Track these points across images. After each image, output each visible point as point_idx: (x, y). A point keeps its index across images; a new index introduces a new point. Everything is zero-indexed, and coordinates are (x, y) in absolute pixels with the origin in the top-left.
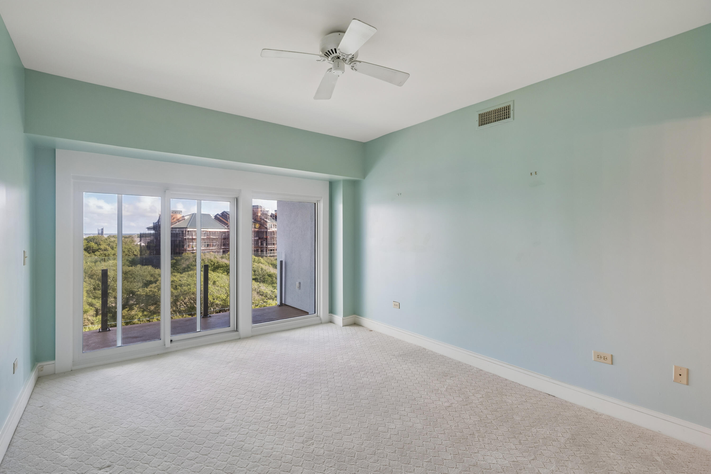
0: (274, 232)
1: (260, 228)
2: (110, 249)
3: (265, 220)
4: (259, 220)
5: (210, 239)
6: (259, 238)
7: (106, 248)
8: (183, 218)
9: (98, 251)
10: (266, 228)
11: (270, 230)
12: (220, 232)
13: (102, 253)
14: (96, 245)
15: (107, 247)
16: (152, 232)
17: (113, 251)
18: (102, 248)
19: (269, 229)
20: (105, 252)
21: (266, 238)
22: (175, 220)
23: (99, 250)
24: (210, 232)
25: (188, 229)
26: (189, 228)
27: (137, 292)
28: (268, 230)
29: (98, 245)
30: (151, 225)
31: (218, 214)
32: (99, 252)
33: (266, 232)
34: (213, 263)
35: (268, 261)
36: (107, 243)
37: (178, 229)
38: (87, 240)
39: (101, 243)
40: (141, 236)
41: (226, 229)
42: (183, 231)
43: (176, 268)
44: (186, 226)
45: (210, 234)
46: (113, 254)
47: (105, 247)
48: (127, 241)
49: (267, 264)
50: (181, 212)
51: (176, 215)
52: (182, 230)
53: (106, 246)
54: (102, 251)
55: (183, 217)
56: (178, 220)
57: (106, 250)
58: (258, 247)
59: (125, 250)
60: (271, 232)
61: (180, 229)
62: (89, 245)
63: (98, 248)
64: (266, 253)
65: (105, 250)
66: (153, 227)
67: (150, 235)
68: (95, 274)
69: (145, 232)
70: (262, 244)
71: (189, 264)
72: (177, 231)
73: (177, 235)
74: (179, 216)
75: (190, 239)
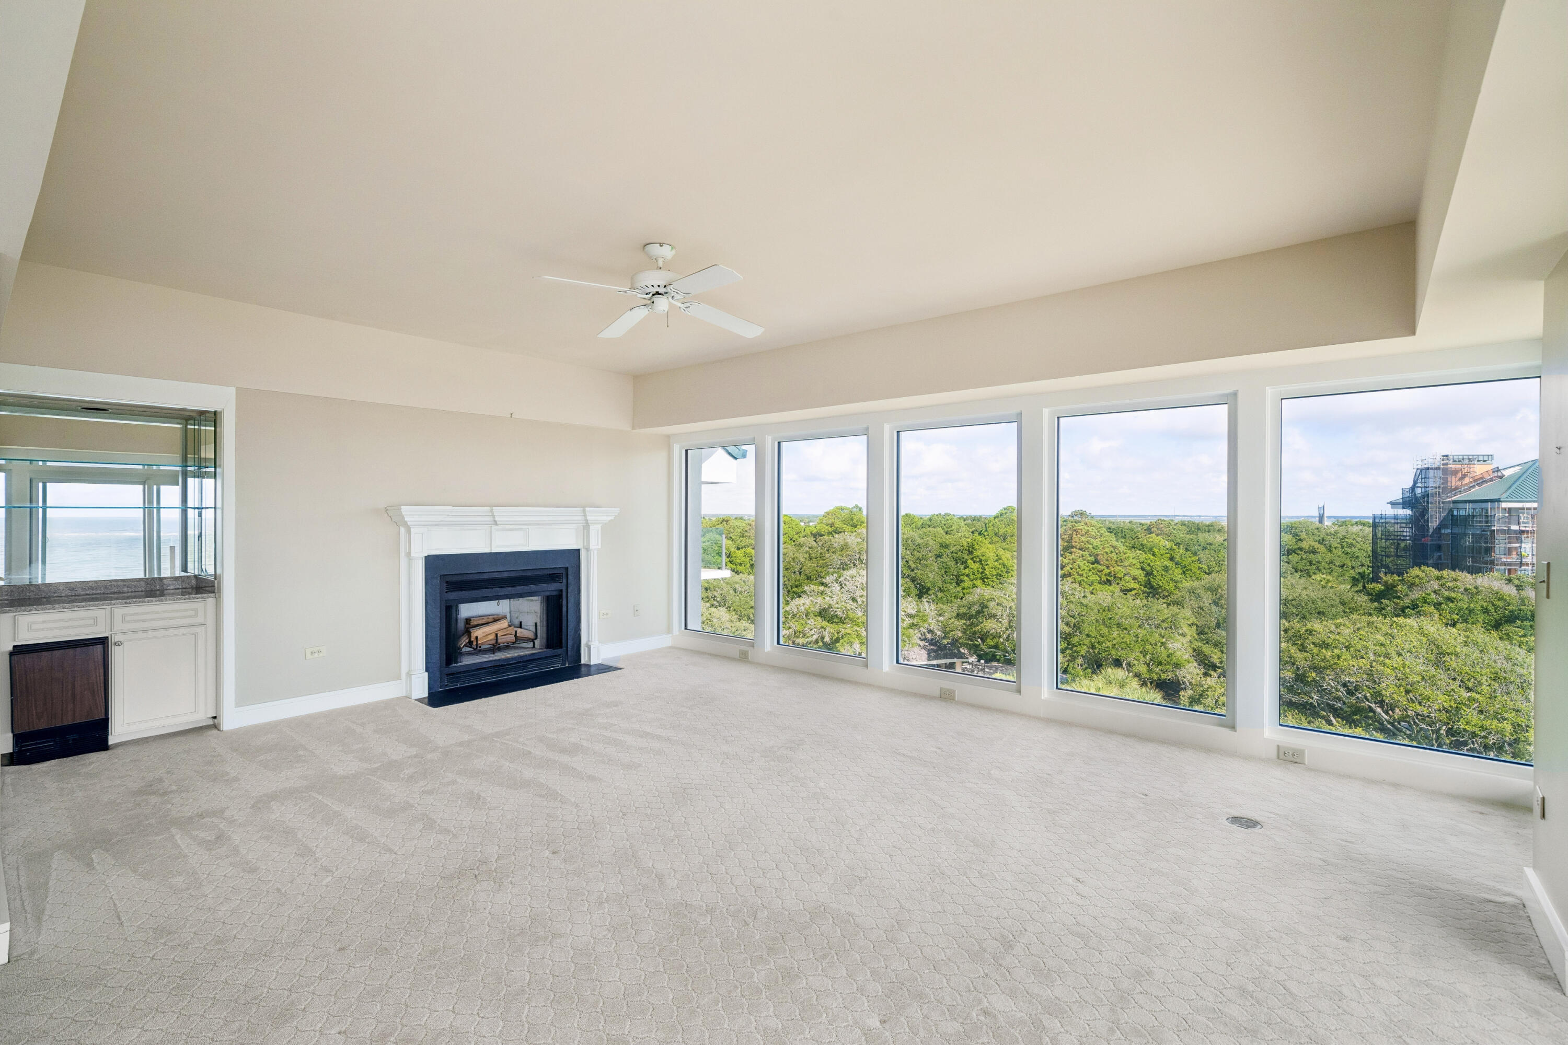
2: (1323, 549)
7: (1313, 546)
8: (1496, 474)
9: (1296, 553)
15: (1317, 545)
16: (1404, 511)
18: (1304, 546)
20: (1311, 556)
22: (1467, 480)
23: (1299, 552)
25: (1504, 505)
26: (1505, 502)
30: (1398, 496)
32: (1298, 554)
36: (1319, 536)
37: (1472, 505)
42: (1487, 511)
44: (1498, 497)
46: (1328, 560)
47: (1310, 546)
50: (1494, 457)
51: (1472, 466)
52: (1484, 505)
53: (1313, 543)
55: (1498, 470)
56: (1480, 481)
57: (1313, 551)
59: (1359, 555)
61: (1480, 505)
65: (1311, 553)
66: (1401, 501)
67: (1396, 519)
69: (1386, 513)
71: (1419, 598)
72: (1468, 509)
73: (1466, 521)
74: (1479, 469)
75: (1515, 531)
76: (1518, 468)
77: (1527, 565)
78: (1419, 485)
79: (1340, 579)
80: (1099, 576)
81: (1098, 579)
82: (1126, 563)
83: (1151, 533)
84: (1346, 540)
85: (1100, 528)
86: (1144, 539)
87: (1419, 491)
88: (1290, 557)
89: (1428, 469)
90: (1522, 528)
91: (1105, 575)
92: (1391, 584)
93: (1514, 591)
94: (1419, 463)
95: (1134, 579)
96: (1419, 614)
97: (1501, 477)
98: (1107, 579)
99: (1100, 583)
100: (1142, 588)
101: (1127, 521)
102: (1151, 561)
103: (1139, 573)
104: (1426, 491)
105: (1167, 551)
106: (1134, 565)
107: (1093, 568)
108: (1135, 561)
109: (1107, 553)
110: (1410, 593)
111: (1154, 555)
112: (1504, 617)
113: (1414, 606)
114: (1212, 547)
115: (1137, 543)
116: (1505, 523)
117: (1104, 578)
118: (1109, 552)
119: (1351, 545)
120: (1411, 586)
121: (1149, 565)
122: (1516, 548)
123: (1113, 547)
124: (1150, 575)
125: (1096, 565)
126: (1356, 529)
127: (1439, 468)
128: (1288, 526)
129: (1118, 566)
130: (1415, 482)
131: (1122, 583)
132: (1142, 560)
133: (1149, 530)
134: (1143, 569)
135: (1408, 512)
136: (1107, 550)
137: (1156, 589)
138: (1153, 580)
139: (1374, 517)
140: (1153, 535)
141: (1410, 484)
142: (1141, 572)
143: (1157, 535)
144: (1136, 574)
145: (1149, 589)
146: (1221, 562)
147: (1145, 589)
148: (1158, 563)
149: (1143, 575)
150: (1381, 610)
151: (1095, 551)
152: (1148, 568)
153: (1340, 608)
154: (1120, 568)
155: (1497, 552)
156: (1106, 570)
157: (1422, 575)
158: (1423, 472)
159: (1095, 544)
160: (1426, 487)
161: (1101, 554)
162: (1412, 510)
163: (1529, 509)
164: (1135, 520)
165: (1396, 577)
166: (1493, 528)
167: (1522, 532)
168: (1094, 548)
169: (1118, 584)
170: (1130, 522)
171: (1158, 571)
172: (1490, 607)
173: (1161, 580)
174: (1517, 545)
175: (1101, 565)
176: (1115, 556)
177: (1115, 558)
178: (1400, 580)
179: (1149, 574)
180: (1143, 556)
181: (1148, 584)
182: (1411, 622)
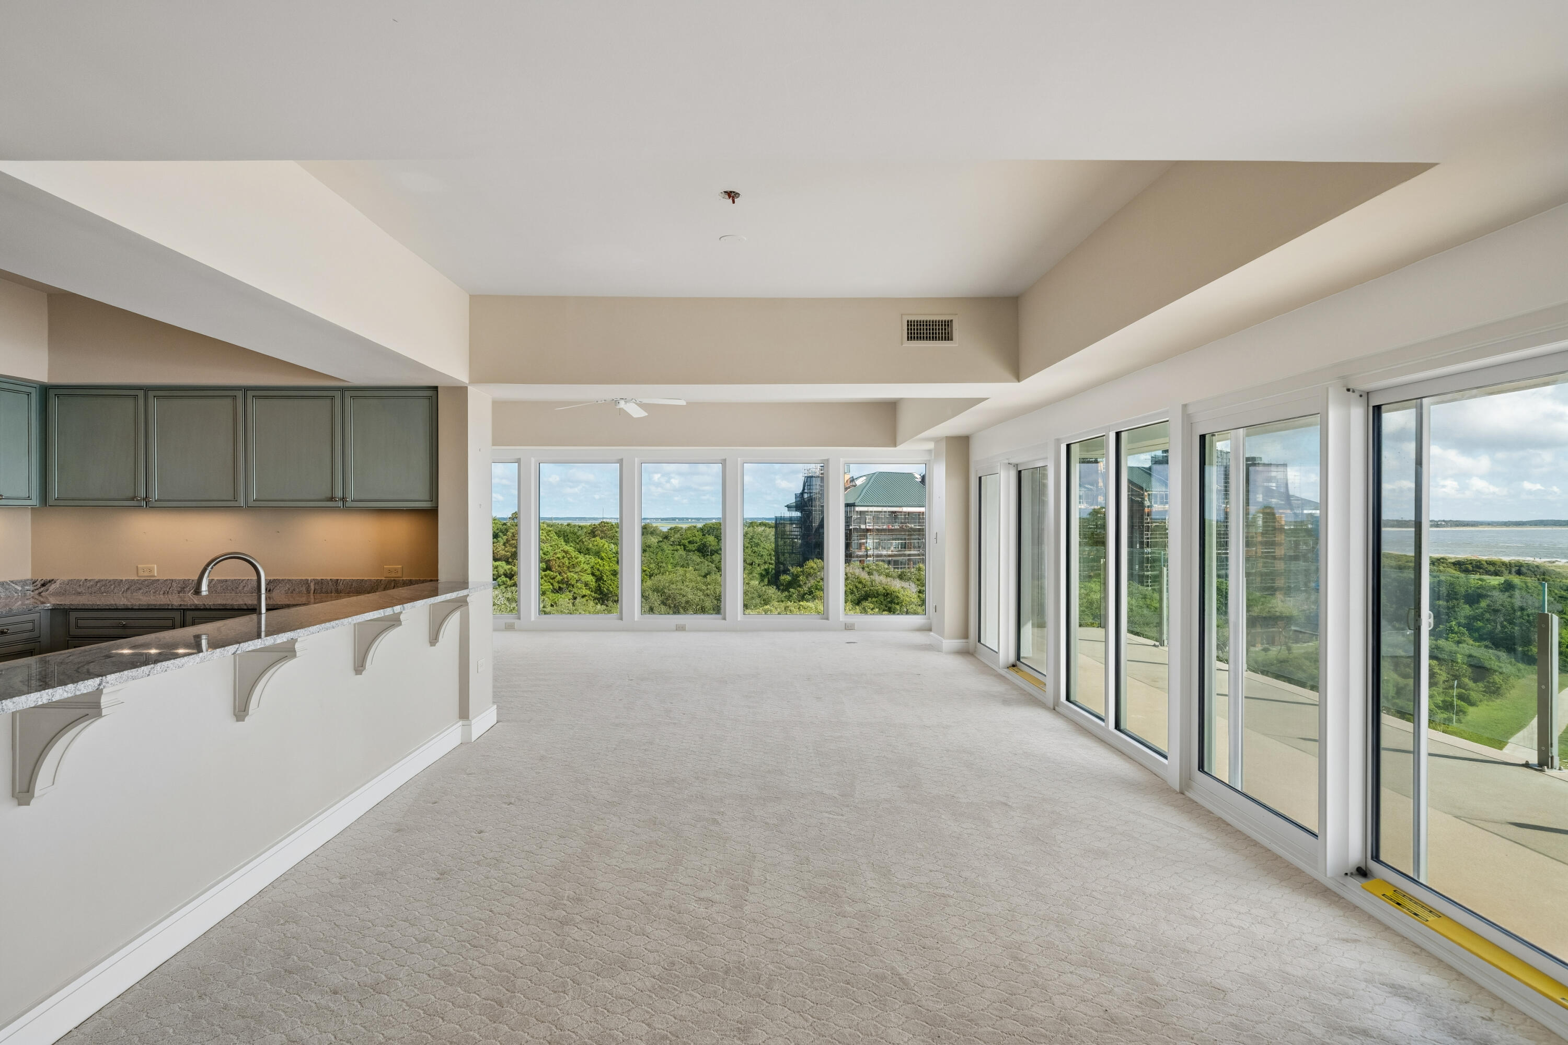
76: (865, 478)
77: (870, 556)
78: (806, 491)
79: (751, 576)
80: (552, 584)
81: (551, 587)
82: (578, 569)
83: (594, 536)
84: (754, 540)
85: (550, 531)
86: (590, 544)
87: (806, 496)
88: (714, 557)
89: (812, 477)
90: (868, 527)
91: (558, 582)
92: (796, 575)
93: (867, 577)
94: (806, 472)
95: (586, 585)
96: (814, 598)
97: (855, 486)
98: (560, 587)
99: (552, 592)
100: (593, 594)
101: (566, 524)
102: (600, 565)
103: (590, 578)
104: (810, 496)
105: (614, 555)
106: (586, 570)
107: (545, 575)
108: (586, 567)
109: (559, 558)
110: (808, 582)
111: (602, 559)
112: (861, 596)
113: (811, 593)
114: (651, 549)
115: (583, 547)
116: (858, 523)
117: (556, 585)
118: (561, 558)
119: (757, 545)
120: (809, 575)
121: (598, 570)
122: (864, 543)
123: (564, 552)
124: (600, 581)
125: (548, 572)
126: (761, 529)
127: (819, 477)
128: (711, 527)
129: (570, 572)
130: (804, 489)
131: (575, 590)
132: (592, 564)
133: (593, 532)
134: (593, 574)
135: (798, 514)
136: (559, 555)
137: (606, 595)
138: (602, 585)
139: (776, 519)
140: (598, 538)
141: (800, 491)
142: (592, 577)
143: (601, 538)
144: (587, 579)
145: (599, 595)
146: (660, 564)
147: (596, 595)
148: (607, 568)
149: (594, 580)
150: (789, 598)
151: (546, 557)
152: (598, 573)
153: (758, 601)
154: (572, 574)
155: (853, 546)
156: (559, 576)
157: (815, 566)
158: (809, 479)
159: (545, 549)
160: (810, 493)
161: (553, 560)
162: (801, 513)
163: (872, 512)
164: (573, 523)
165: (799, 569)
166: (851, 527)
167: (868, 530)
168: (544, 554)
169: (570, 591)
170: (568, 525)
171: (607, 576)
172: (855, 590)
173: (611, 585)
174: (864, 541)
175: (552, 571)
176: (567, 562)
177: (567, 564)
178: (801, 571)
179: (599, 579)
180: (593, 560)
181: (599, 590)
182: (810, 604)
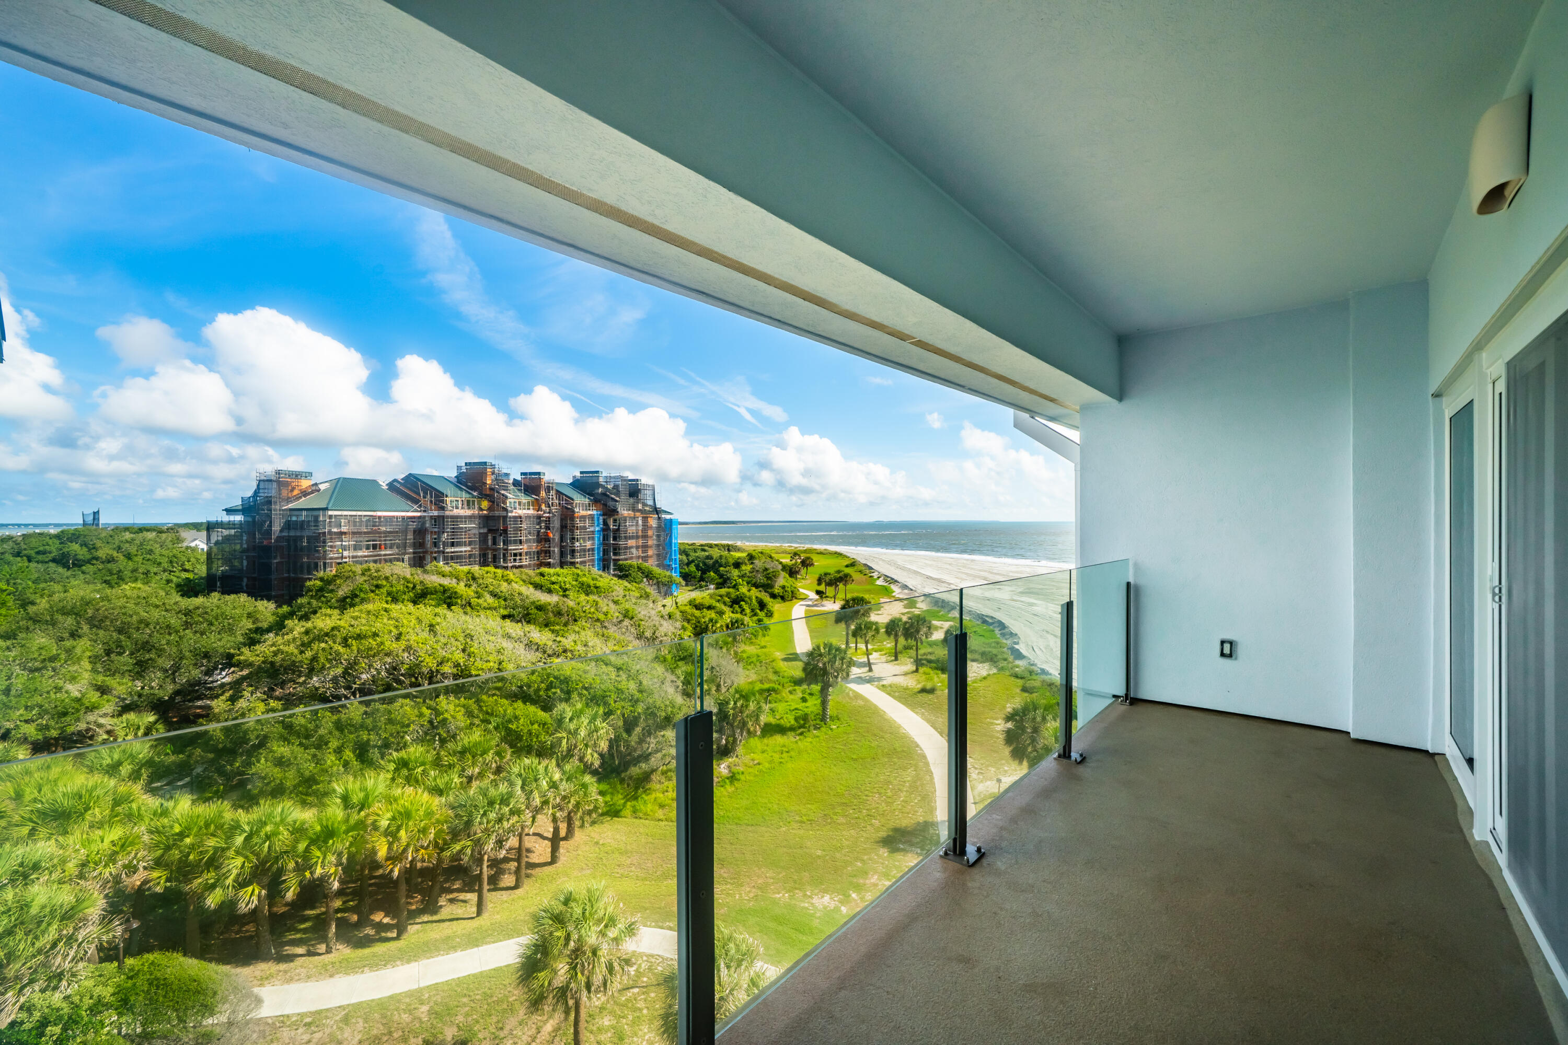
0: (520, 517)
1: (489, 509)
2: (122, 557)
3: (503, 492)
4: (488, 492)
5: (380, 533)
6: (490, 531)
7: (112, 555)
8: (314, 488)
9: (91, 564)
10: (505, 510)
11: (513, 514)
12: (403, 518)
13: (101, 567)
14: (85, 549)
15: (115, 554)
16: (238, 518)
17: (130, 563)
18: (100, 555)
19: (512, 512)
21: (505, 531)
22: (296, 492)
23: (95, 562)
24: (380, 517)
25: (330, 513)
26: (332, 509)
27: (239, 655)
28: (510, 514)
29: (89, 550)
30: (237, 503)
31: (395, 480)
32: (93, 565)
33: (505, 518)
34: (411, 586)
35: (524, 577)
36: (113, 543)
37: (304, 513)
38: (60, 539)
39: (99, 544)
40: (210, 527)
41: (416, 511)
42: (316, 518)
43: (325, 597)
44: (324, 506)
45: (380, 522)
47: (108, 554)
48: (166, 538)
49: (522, 583)
50: (311, 474)
51: (298, 482)
52: (315, 513)
53: (110, 552)
54: (103, 562)
55: (316, 484)
56: (305, 493)
57: (111, 560)
58: (488, 548)
60: (515, 517)
61: (310, 513)
62: (65, 550)
63: (89, 556)
64: (505, 560)
65: (109, 562)
66: (240, 507)
67: (230, 525)
68: (106, 617)
69: (219, 520)
70: (494, 543)
72: (303, 516)
73: (302, 525)
74: (305, 484)
75: (335, 533)
76: (327, 484)
78: (259, 494)
87: (258, 500)
89: (268, 480)
90: (342, 531)
94: (261, 475)
97: (320, 491)
104: (266, 500)
116: (330, 527)
122: (337, 546)
130: (256, 493)
135: (244, 518)
141: (249, 494)
155: (326, 549)
158: (262, 483)
160: (266, 496)
162: (253, 517)
163: (347, 515)
166: (322, 531)
167: (343, 533)
174: (339, 543)
